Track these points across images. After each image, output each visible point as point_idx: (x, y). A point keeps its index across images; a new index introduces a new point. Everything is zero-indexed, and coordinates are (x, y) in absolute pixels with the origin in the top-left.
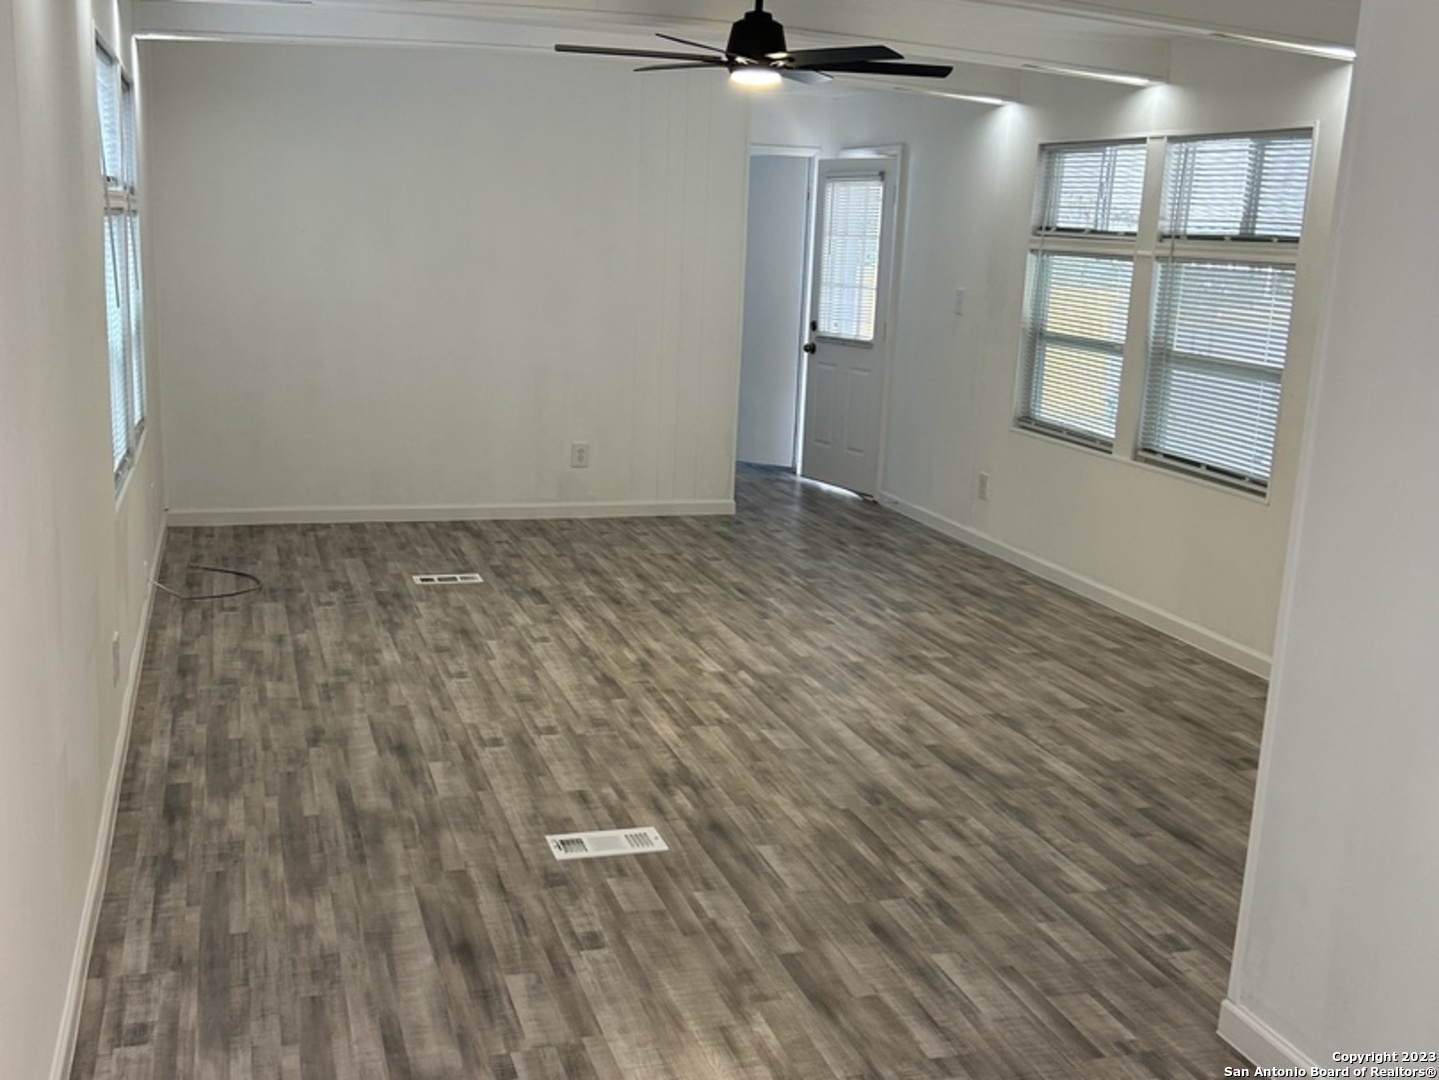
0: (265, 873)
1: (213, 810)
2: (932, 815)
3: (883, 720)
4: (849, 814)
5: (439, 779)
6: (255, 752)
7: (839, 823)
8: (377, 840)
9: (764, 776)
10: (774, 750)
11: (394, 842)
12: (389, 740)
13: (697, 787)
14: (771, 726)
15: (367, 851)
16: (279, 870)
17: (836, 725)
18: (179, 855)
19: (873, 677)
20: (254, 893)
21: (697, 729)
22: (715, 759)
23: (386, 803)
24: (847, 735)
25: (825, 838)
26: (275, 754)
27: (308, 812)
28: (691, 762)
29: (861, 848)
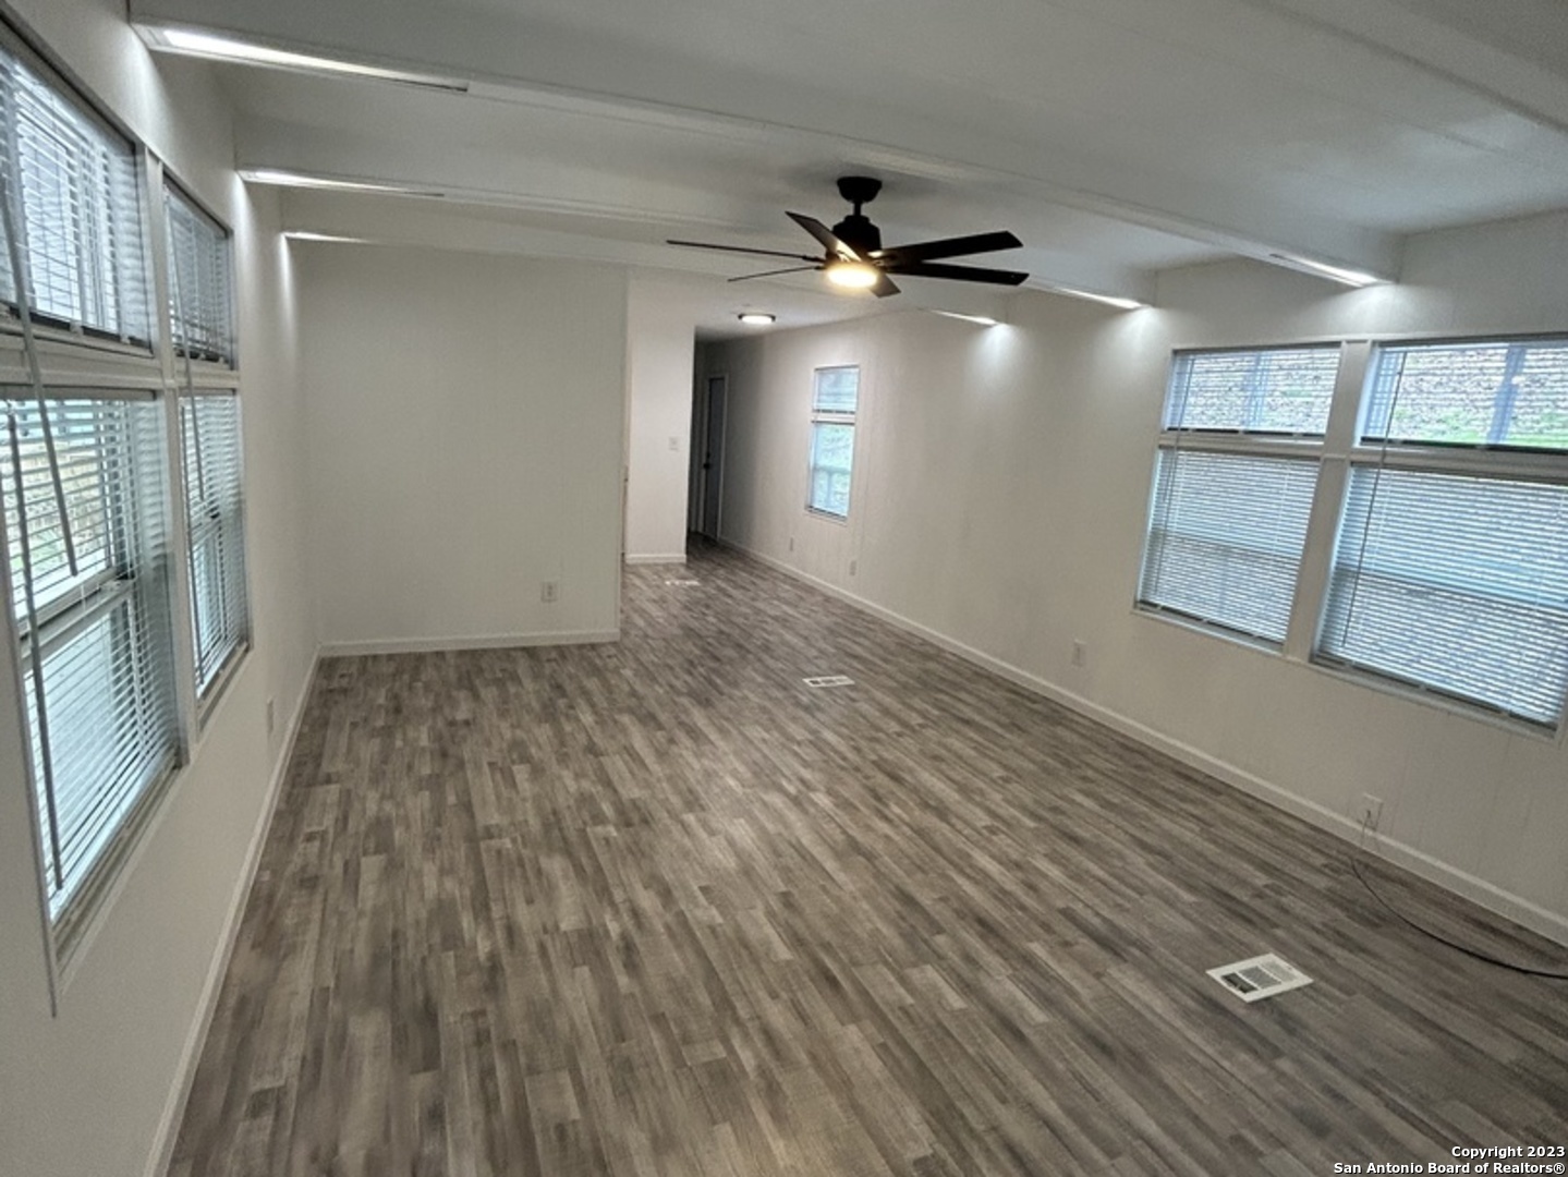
2: (679, 693)
3: (687, 748)
4: (722, 693)
7: (726, 689)
9: (764, 710)
10: (761, 725)
13: (798, 704)
14: (764, 740)
17: (721, 744)
19: (679, 793)
21: (811, 737)
22: (794, 719)
24: (714, 736)
25: (735, 684)
28: (807, 717)
29: (719, 681)
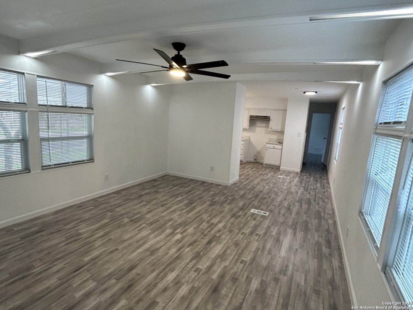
0: (312, 225)
1: (320, 239)
5: (275, 231)
6: (311, 252)
8: (293, 224)
11: (290, 223)
12: (279, 244)
15: (295, 223)
16: (310, 225)
18: (326, 233)
20: (314, 223)
23: (288, 230)
26: (306, 250)
27: (303, 233)
